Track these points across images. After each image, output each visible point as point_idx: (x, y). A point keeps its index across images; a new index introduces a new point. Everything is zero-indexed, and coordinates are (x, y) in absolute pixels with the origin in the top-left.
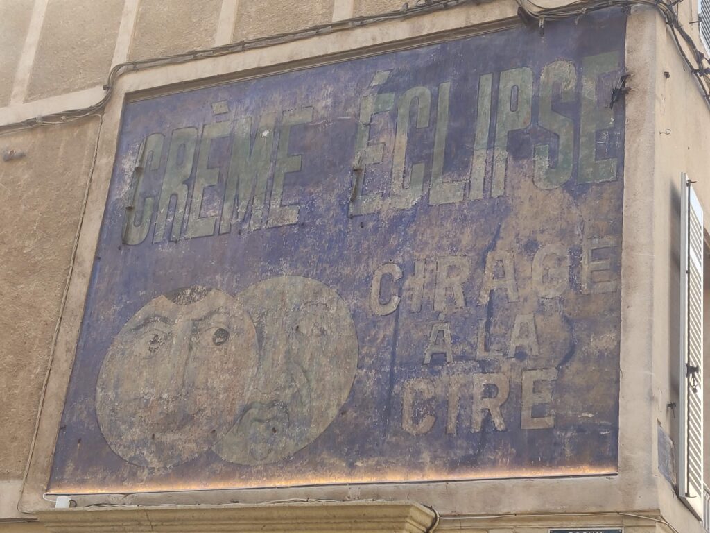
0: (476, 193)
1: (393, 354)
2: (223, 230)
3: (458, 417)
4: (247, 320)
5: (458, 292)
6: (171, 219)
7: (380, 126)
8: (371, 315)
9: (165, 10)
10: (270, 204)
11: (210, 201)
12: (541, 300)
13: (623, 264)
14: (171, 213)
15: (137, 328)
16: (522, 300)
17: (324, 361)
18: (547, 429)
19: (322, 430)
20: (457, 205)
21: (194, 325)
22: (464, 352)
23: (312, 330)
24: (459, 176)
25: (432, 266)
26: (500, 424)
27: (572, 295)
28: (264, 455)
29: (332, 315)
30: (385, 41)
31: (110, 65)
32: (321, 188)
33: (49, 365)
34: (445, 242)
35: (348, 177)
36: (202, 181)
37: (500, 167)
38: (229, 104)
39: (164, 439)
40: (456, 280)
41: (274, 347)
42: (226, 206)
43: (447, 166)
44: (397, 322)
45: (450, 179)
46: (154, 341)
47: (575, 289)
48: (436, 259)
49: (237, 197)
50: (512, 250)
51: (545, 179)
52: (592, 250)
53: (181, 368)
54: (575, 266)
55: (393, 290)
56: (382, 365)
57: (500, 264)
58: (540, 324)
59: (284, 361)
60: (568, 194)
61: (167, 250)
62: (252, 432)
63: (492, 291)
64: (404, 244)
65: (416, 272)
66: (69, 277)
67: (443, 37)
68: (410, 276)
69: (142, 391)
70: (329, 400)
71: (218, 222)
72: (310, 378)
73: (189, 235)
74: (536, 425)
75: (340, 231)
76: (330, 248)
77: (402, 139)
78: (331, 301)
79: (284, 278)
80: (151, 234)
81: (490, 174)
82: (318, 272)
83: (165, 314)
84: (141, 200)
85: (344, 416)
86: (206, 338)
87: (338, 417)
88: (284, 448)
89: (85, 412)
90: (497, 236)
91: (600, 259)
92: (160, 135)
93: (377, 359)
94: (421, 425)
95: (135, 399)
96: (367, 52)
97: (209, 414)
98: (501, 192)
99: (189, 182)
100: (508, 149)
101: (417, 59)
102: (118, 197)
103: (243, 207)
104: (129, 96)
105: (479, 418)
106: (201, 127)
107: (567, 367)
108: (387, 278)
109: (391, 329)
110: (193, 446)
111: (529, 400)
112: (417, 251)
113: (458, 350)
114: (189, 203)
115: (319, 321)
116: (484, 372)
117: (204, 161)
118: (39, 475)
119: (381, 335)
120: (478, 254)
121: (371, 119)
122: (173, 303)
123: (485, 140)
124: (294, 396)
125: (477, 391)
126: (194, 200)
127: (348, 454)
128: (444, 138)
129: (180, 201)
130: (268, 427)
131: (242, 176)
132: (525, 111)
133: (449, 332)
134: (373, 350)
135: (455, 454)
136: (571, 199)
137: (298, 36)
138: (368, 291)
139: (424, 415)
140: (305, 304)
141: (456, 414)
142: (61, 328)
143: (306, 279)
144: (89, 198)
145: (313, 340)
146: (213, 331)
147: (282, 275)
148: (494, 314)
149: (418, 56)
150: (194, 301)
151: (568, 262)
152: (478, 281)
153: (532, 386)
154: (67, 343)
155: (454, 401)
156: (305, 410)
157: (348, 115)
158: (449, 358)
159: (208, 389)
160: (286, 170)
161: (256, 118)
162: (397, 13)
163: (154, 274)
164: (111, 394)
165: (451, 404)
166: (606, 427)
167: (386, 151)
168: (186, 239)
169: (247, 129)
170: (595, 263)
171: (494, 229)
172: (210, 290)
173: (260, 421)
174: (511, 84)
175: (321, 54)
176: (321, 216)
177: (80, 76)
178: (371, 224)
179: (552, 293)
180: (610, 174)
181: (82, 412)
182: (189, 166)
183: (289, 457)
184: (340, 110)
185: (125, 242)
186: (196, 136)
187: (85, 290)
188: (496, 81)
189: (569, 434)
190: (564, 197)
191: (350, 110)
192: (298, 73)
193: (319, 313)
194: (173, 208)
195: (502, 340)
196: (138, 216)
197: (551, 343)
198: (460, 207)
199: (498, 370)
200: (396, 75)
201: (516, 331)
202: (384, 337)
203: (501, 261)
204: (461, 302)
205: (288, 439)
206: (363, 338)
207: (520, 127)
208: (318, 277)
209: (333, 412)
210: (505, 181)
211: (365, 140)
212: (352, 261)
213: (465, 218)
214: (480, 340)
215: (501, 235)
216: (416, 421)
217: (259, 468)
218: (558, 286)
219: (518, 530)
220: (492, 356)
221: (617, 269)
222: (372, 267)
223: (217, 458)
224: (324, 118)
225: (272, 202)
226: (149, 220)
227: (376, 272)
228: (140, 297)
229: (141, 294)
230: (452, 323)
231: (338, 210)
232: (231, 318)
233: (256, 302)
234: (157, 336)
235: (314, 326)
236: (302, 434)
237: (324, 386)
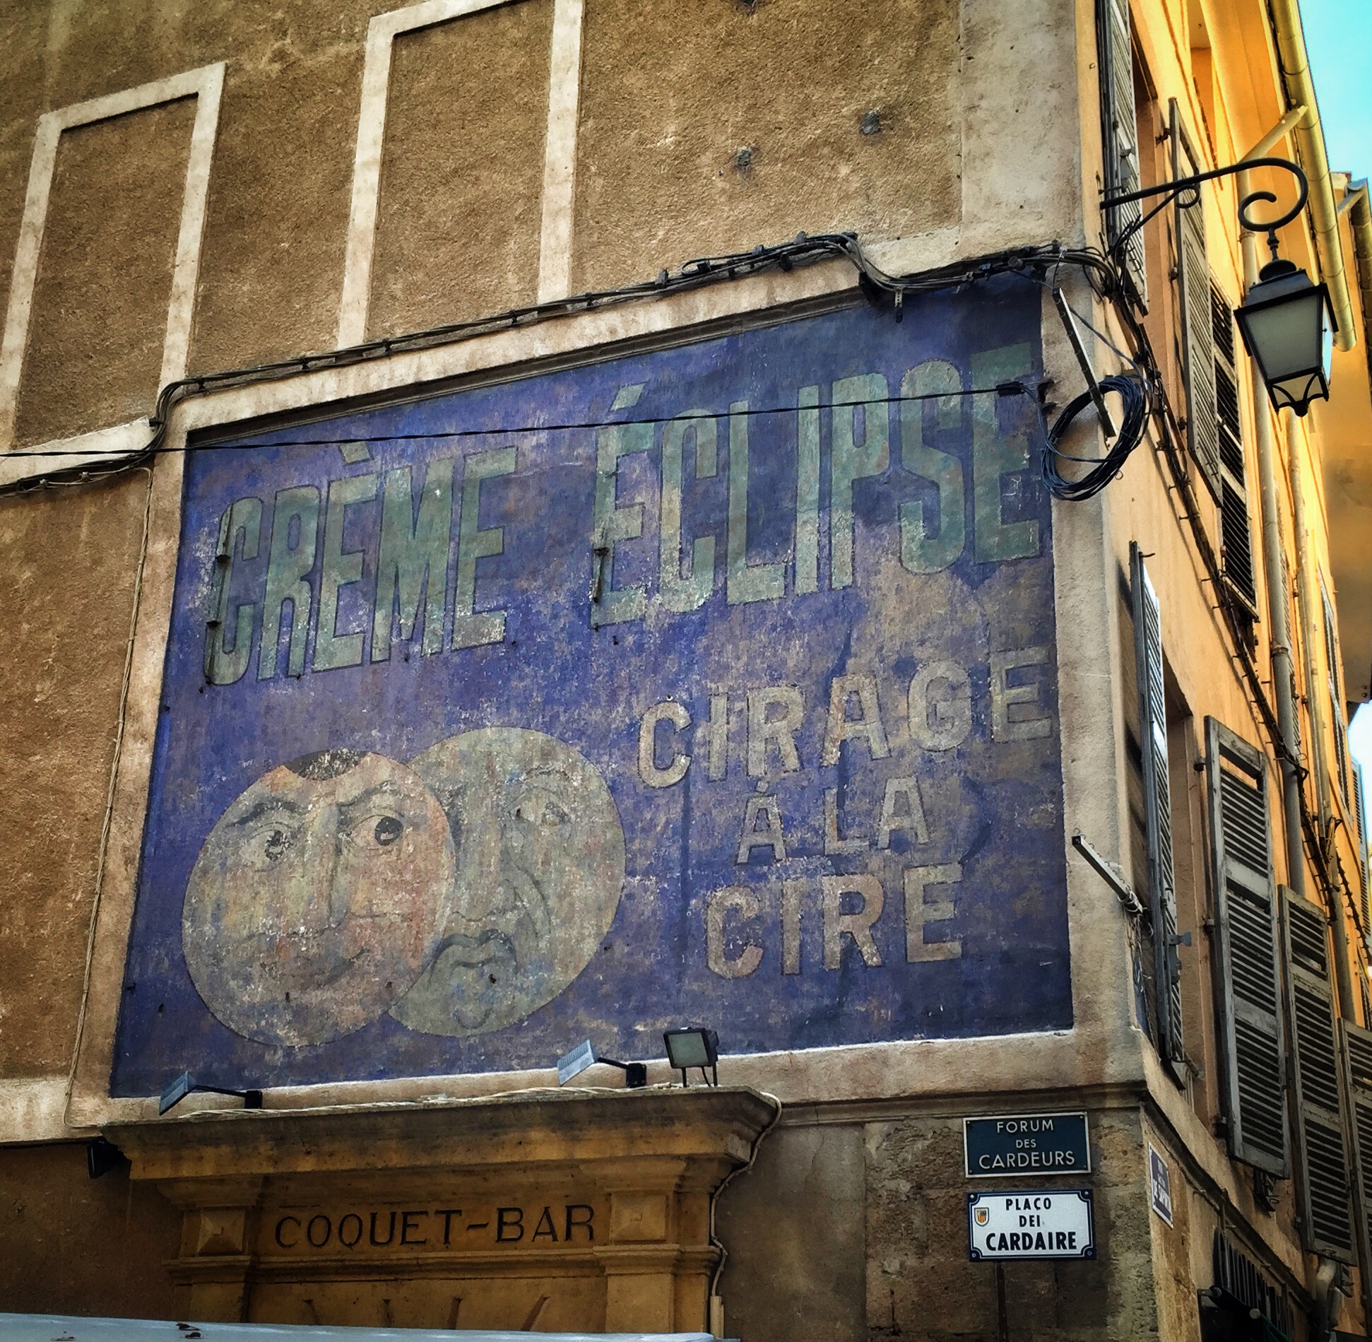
0: (806, 582)
1: (685, 850)
2: (377, 656)
3: (802, 946)
4: (431, 801)
5: (787, 745)
6: (286, 639)
7: (634, 476)
8: (642, 786)
9: (245, 289)
10: (454, 610)
11: (354, 607)
12: (928, 754)
13: (1061, 691)
14: (284, 629)
15: (243, 821)
16: (894, 754)
17: (566, 863)
18: (951, 960)
19: (574, 976)
20: (775, 602)
21: (341, 813)
22: (803, 841)
23: (544, 815)
24: (776, 555)
25: (738, 705)
26: (873, 955)
27: (978, 744)
28: (479, 1019)
29: (576, 789)
30: (632, 335)
31: (157, 384)
32: (540, 582)
33: (98, 885)
34: (759, 664)
35: (585, 563)
36: (334, 574)
37: (842, 538)
38: (370, 445)
39: (305, 999)
40: (781, 725)
41: (480, 844)
42: (379, 616)
43: (752, 543)
44: (687, 797)
45: (758, 562)
46: (275, 841)
47: (983, 734)
48: (745, 693)
49: (396, 600)
50: (872, 674)
51: (920, 557)
52: (1007, 672)
53: (326, 884)
54: (980, 695)
55: (677, 746)
56: (668, 869)
57: (855, 698)
58: (928, 792)
59: (500, 866)
60: (959, 582)
61: (282, 692)
62: (454, 982)
63: (844, 742)
64: (689, 668)
65: (713, 715)
66: (118, 741)
67: (731, 325)
68: (703, 723)
69: (262, 921)
70: (582, 927)
71: (368, 641)
72: (545, 893)
73: (320, 664)
74: (935, 954)
75: (579, 651)
76: (564, 680)
77: (673, 498)
78: (573, 767)
79: (488, 731)
80: (253, 667)
81: (826, 551)
82: (547, 719)
83: (291, 797)
84: (232, 608)
85: (608, 954)
86: (364, 833)
87: (598, 954)
88: (512, 1008)
89: (167, 961)
90: (846, 652)
91: (1021, 685)
92: (255, 500)
93: (657, 858)
94: (741, 962)
95: (251, 937)
96: (602, 354)
97: (380, 957)
98: (848, 580)
99: (311, 578)
100: (854, 509)
101: (686, 365)
102: (191, 606)
103: (408, 615)
104: (196, 436)
105: (835, 948)
106: (326, 485)
107: (977, 860)
108: (664, 728)
109: (676, 811)
110: (357, 1008)
111: (918, 915)
112: (712, 680)
113: (795, 838)
114: (314, 612)
115: (554, 799)
116: (840, 874)
117: (334, 540)
118: (97, 1067)
119: (662, 820)
120: (817, 682)
121: (618, 465)
122: (301, 779)
123: (814, 496)
124: (520, 923)
125: (831, 903)
126: (323, 608)
127: (620, 1012)
128: (745, 494)
129: (299, 609)
130: (482, 975)
131: (403, 565)
132: (879, 445)
133: (776, 810)
134: (650, 844)
135: (801, 1006)
136: (966, 587)
137: (480, 329)
138: (635, 747)
139: (743, 945)
140: (529, 772)
141: (798, 942)
142: (113, 825)
143: (527, 732)
144: (141, 608)
145: (545, 832)
146: (375, 822)
147: (485, 726)
148: (852, 779)
149: (689, 358)
150: (337, 773)
151: (968, 691)
152: (820, 727)
153: (921, 893)
154: (125, 849)
155: (792, 921)
156: (543, 944)
157: (577, 459)
158: (780, 850)
159: (373, 916)
160: (477, 553)
161: (419, 468)
162: (651, 286)
163: (264, 730)
164: (208, 929)
165: (787, 927)
166: (1048, 953)
167: (646, 519)
168: (313, 672)
169: (406, 486)
170: (1014, 691)
171: (840, 640)
172: (363, 754)
173: (468, 965)
174: (851, 402)
175: (524, 358)
176: (543, 628)
177: (105, 404)
178: (630, 639)
179: (944, 742)
180: (1029, 545)
181: (160, 962)
182: (311, 549)
183: (521, 1021)
184: (562, 451)
185: (210, 681)
186: (317, 501)
187: (147, 760)
188: (825, 397)
189: (987, 968)
190: (955, 586)
191: (580, 451)
192: (485, 392)
193: (554, 786)
194: (287, 621)
195: (867, 821)
196: (229, 636)
197: (948, 823)
198: (780, 606)
199: (864, 869)
200: (655, 392)
201: (888, 806)
202: (667, 823)
203: (857, 692)
204: (792, 762)
205: (517, 993)
206: (632, 825)
207: (871, 469)
208: (548, 728)
209: (590, 947)
210: (853, 559)
211: (610, 500)
212: (603, 698)
213: (789, 625)
214: (828, 821)
215: (852, 650)
216: (731, 955)
217: (472, 1041)
218: (954, 731)
219: (913, 1123)
220: (852, 846)
221: (1049, 701)
222: (636, 712)
223: (399, 1027)
224: (537, 466)
225: (459, 607)
226: (248, 643)
227: (646, 716)
228: (244, 770)
229: (245, 764)
230: (781, 796)
231: (573, 617)
232: (403, 800)
233: (443, 772)
234: (278, 833)
235: (547, 808)
236: (539, 983)
237: (572, 905)
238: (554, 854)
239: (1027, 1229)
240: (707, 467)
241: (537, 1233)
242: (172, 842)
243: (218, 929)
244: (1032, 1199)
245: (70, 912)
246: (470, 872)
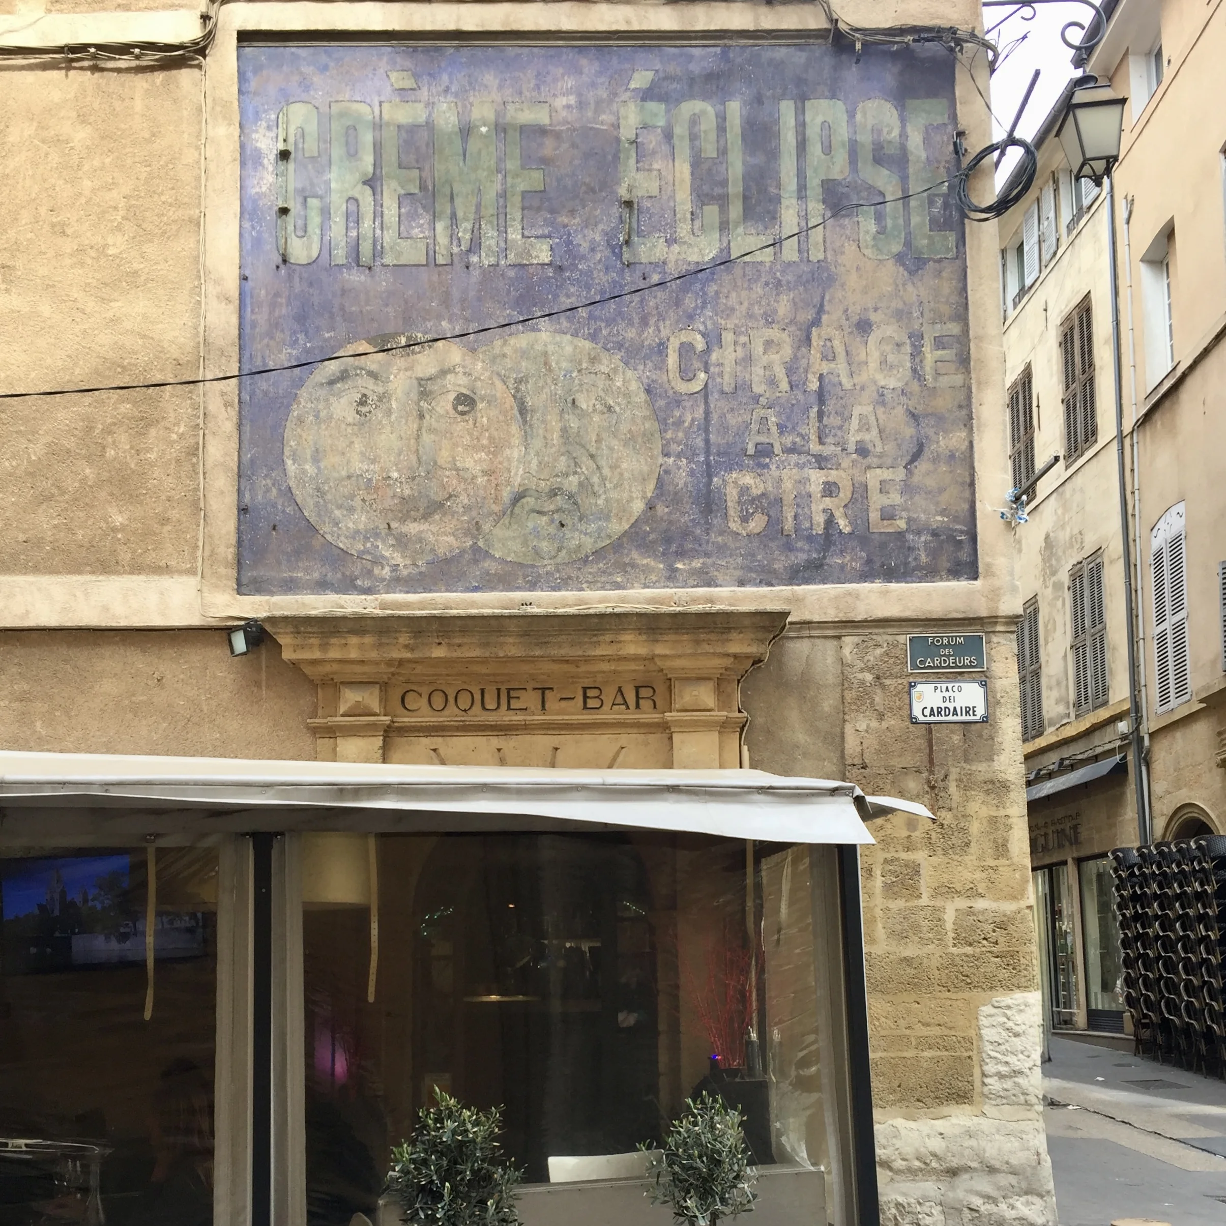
0: (790, 254)
1: (707, 441)
2: (440, 260)
3: (796, 517)
4: (499, 384)
5: (780, 373)
6: (354, 234)
7: (651, 147)
8: (671, 392)
10: (506, 232)
11: (413, 216)
12: (881, 390)
13: (973, 356)
14: (352, 224)
15: (331, 383)
16: (858, 387)
17: (615, 443)
18: (899, 533)
19: (627, 527)
20: (768, 265)
21: (420, 384)
22: (794, 443)
23: (594, 405)
24: (766, 228)
25: (743, 339)
26: (846, 526)
27: (915, 386)
28: (553, 553)
29: (618, 388)
30: (642, 28)
32: (578, 219)
33: (201, 422)
34: (757, 310)
35: (615, 210)
36: (394, 184)
38: (416, 76)
39: (404, 529)
40: (775, 358)
41: (543, 422)
42: (440, 226)
43: (748, 213)
44: (706, 403)
45: (753, 231)
46: (363, 402)
47: (919, 380)
48: (747, 330)
49: (454, 216)
50: (841, 328)
51: (873, 246)
52: (935, 337)
53: (413, 441)
54: (917, 353)
55: (697, 364)
56: (695, 454)
57: (828, 344)
58: (882, 417)
59: (561, 440)
60: (901, 268)
61: (356, 278)
62: (530, 525)
63: (821, 375)
64: (703, 307)
65: (723, 344)
67: (724, 38)
68: (716, 348)
69: (358, 466)
70: (630, 491)
71: (431, 246)
72: (599, 464)
73: (388, 260)
74: (888, 528)
75: (614, 281)
77: (683, 170)
78: (615, 371)
79: (544, 335)
80: (326, 253)
82: (592, 331)
83: (373, 367)
84: (300, 198)
85: (652, 512)
86: (442, 404)
87: (644, 512)
88: (579, 547)
89: (274, 490)
90: (820, 310)
91: (944, 348)
92: (310, 106)
93: (686, 445)
94: (752, 524)
95: (349, 477)
96: (619, 39)
97: (466, 501)
98: (821, 256)
99: (373, 184)
100: (824, 203)
101: (690, 62)
102: (257, 190)
103: (465, 230)
104: (246, 36)
105: (819, 519)
106: (378, 104)
107: (916, 467)
108: (686, 349)
109: (700, 412)
110: (450, 539)
111: (877, 501)
112: (722, 318)
113: (788, 440)
114: (378, 214)
115: (602, 394)
116: (821, 468)
117: (391, 155)
118: (222, 570)
119: (688, 418)
120: (800, 330)
121: (637, 135)
122: (381, 353)
123: (794, 187)
124: (581, 484)
125: (815, 488)
126: (386, 212)
127: (664, 554)
128: (741, 177)
129: (362, 209)
130: (552, 521)
131: (457, 187)
132: (841, 157)
133: (773, 419)
134: (680, 435)
135: (796, 557)
136: (906, 273)
138: (664, 361)
139: (753, 513)
140: (579, 371)
141: (793, 514)
143: (576, 340)
144: (209, 185)
145: (596, 418)
146: (452, 396)
147: (540, 330)
148: (827, 402)
149: (691, 58)
150: (414, 353)
151: (908, 349)
152: (804, 362)
153: (878, 486)
154: (223, 395)
155: (789, 498)
156: (600, 502)
157: (602, 123)
158: (777, 449)
159: (457, 470)
160: (522, 188)
161: (464, 106)
163: (342, 308)
164: (310, 469)
165: (785, 502)
166: (962, 532)
167: (663, 183)
168: (382, 265)
169: (453, 119)
170: (940, 352)
171: (816, 300)
172: (436, 340)
173: (540, 513)
174: (820, 119)
175: (553, 28)
176: (583, 257)
178: (656, 277)
179: (892, 383)
180: (949, 250)
181: (268, 490)
182: (369, 158)
183: (587, 557)
184: (589, 114)
185: (285, 260)
186: (371, 117)
187: (234, 320)
188: (800, 111)
189: (923, 539)
190: (898, 272)
191: (604, 117)
192: (519, 50)
193: (601, 384)
194: (354, 218)
195: (839, 433)
196: (300, 223)
197: (896, 439)
198: (771, 268)
199: (838, 466)
200: (666, 78)
201: (854, 423)
202: (693, 420)
203: (830, 340)
204: (784, 386)
205: (582, 536)
206: (665, 420)
207: (836, 176)
208: (593, 337)
209: (638, 506)
210: (824, 241)
211: (632, 161)
212: (636, 320)
213: (779, 284)
214: (812, 431)
215: (826, 308)
216: (745, 519)
217: (549, 568)
218: (899, 375)
219: (874, 637)
220: (828, 450)
221: (964, 361)
222: (665, 333)
223: (487, 555)
224: (568, 123)
225: (510, 230)
226: (318, 231)
227: (672, 339)
228: (326, 340)
229: (327, 335)
230: (777, 409)
231: (608, 252)
232: (475, 380)
233: (508, 363)
234: (365, 395)
235: (596, 400)
236: (600, 530)
237: (621, 474)
238: (605, 435)
239: (947, 704)
240: (710, 150)
241: (613, 704)
242: (266, 393)
243: (319, 468)
244: (950, 686)
245: (175, 442)
246: (537, 443)
